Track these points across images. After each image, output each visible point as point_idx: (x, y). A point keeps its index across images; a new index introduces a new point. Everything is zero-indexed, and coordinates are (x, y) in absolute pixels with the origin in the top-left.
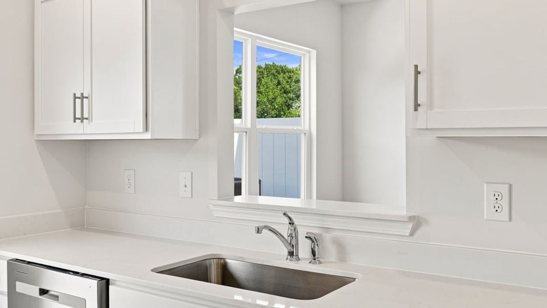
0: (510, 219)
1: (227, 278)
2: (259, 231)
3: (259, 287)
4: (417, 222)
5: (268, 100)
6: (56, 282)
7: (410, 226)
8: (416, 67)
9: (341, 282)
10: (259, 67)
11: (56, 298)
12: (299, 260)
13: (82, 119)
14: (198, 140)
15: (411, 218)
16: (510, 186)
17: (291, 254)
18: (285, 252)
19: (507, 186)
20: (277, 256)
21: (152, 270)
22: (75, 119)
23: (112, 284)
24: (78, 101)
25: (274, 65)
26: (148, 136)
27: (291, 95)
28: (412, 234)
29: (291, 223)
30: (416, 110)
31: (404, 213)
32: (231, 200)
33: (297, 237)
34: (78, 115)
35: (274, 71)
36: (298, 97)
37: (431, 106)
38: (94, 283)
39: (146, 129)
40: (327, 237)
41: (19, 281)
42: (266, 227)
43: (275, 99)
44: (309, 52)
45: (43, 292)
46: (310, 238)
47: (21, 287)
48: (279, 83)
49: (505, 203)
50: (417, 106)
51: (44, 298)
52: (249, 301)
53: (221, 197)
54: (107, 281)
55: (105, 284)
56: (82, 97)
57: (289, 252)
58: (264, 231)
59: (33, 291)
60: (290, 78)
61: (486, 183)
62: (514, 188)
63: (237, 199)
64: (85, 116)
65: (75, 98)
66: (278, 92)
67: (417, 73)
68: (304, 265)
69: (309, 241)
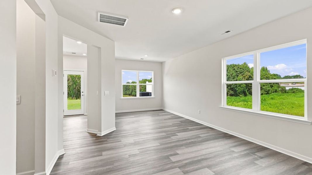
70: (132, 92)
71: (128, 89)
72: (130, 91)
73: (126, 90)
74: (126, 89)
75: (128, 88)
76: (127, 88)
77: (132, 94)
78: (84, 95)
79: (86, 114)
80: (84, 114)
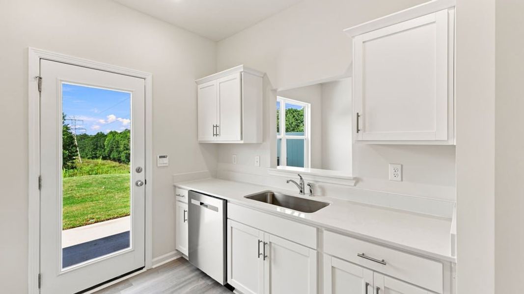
0: (402, 180)
1: (275, 201)
2: (288, 182)
3: (287, 206)
4: (357, 180)
5: (289, 124)
6: (207, 200)
7: (354, 181)
8: (358, 114)
9: (324, 205)
10: (286, 110)
11: (206, 206)
12: (305, 194)
13: (217, 135)
14: (262, 143)
15: (355, 179)
16: (402, 166)
17: (301, 191)
18: (299, 191)
19: (400, 166)
20: (294, 192)
21: (245, 197)
22: (214, 135)
23: (229, 202)
24: (215, 128)
25: (292, 109)
26: (242, 142)
27: (299, 121)
28: (355, 185)
29: (301, 179)
30: (358, 132)
31: (351, 176)
32: (276, 168)
33: (304, 184)
34: (215, 133)
35: (292, 111)
36: (302, 122)
37: (364, 131)
38: (221, 201)
39: (242, 139)
40: (317, 185)
41: (193, 199)
42: (291, 180)
43: (292, 123)
44: (308, 105)
45: (202, 204)
46: (309, 185)
47: (193, 201)
48: (294, 116)
49: (399, 173)
50: (358, 131)
51: (201, 206)
52: (282, 212)
53: (272, 167)
54: (227, 201)
55: (226, 202)
56: (217, 126)
58: (290, 182)
59: (198, 203)
60: (298, 114)
61: (391, 164)
62: (404, 167)
63: (278, 167)
64: (218, 134)
65: (214, 126)
66: (293, 120)
67: (358, 116)
68: (307, 196)
69: (309, 187)
70: (111, 151)
71: (101, 147)
72: (106, 151)
73: (95, 149)
74: (95, 147)
75: (102, 144)
76: (99, 145)
77: (111, 156)
78: (145, 180)
79: (152, 265)
80: (144, 267)
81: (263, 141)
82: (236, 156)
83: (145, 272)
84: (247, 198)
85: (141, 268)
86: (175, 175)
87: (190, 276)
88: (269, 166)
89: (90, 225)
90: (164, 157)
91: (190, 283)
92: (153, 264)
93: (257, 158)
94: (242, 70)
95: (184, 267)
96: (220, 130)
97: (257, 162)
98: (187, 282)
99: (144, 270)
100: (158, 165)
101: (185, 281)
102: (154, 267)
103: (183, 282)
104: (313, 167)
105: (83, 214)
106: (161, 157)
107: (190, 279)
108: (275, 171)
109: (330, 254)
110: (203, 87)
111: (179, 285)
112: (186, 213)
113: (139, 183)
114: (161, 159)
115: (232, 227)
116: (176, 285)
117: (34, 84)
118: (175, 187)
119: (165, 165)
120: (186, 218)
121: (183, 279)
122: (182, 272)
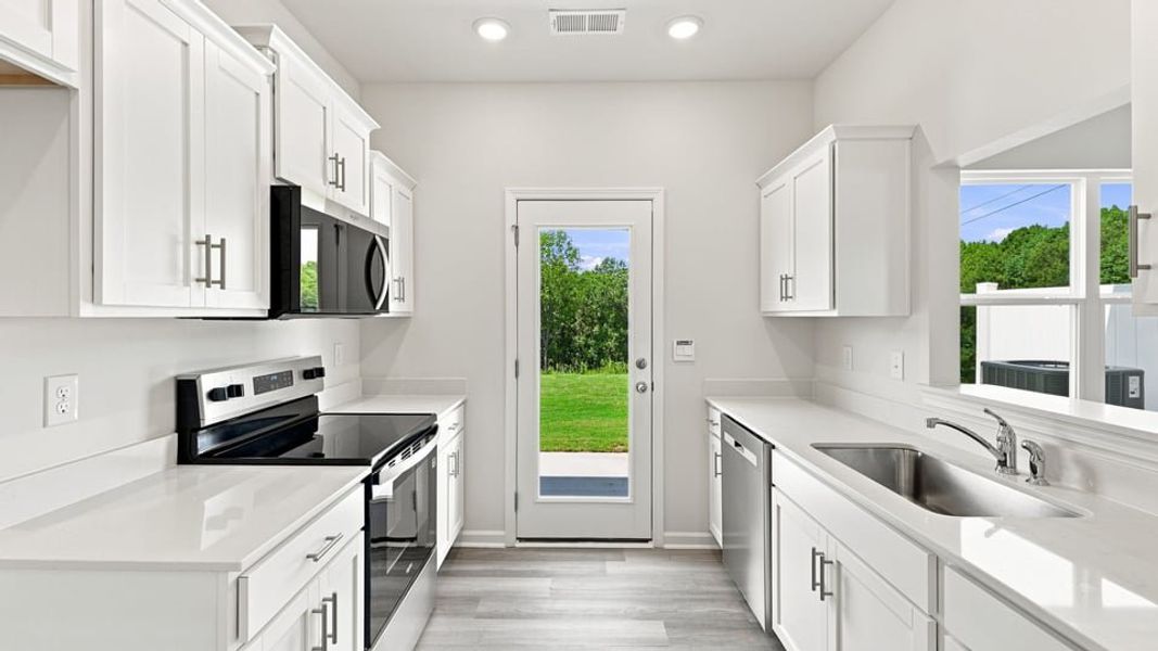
2: (930, 424)
11: (742, 451)
12: (1016, 474)
13: (787, 297)
14: (907, 317)
17: (1003, 463)
21: (812, 445)
22: (782, 298)
23: (776, 449)
26: (835, 314)
29: (1003, 424)
32: (955, 387)
33: (1012, 444)
34: (784, 294)
38: (762, 445)
39: (834, 306)
40: (1068, 453)
41: (727, 431)
42: (941, 421)
45: (736, 445)
46: (1029, 449)
47: (727, 437)
51: (736, 450)
54: (771, 445)
55: (768, 449)
56: (787, 278)
57: (999, 461)
59: (732, 443)
63: (966, 389)
65: (781, 278)
69: (1029, 454)
78: (652, 384)
79: (665, 543)
80: (651, 540)
81: (912, 311)
82: (850, 350)
83: (650, 549)
84: (817, 448)
85: (646, 541)
86: (708, 379)
87: (719, 589)
88: (927, 382)
89: (616, 454)
90: (686, 343)
91: (713, 600)
92: (666, 540)
93: (896, 358)
94: (834, 138)
95: (718, 569)
96: (794, 285)
97: (896, 367)
98: (710, 596)
99: (649, 545)
100: (676, 358)
101: (708, 593)
102: (667, 546)
103: (703, 593)
104: (1085, 396)
105: (613, 435)
106: (679, 343)
107: (716, 593)
108: (951, 397)
109: (963, 641)
110: (770, 191)
111: (693, 594)
112: (719, 459)
113: (640, 386)
114: (680, 346)
115: (778, 507)
116: (688, 592)
117: (510, 236)
118: (708, 404)
119: (687, 359)
120: (719, 471)
121: (705, 588)
122: (707, 574)
